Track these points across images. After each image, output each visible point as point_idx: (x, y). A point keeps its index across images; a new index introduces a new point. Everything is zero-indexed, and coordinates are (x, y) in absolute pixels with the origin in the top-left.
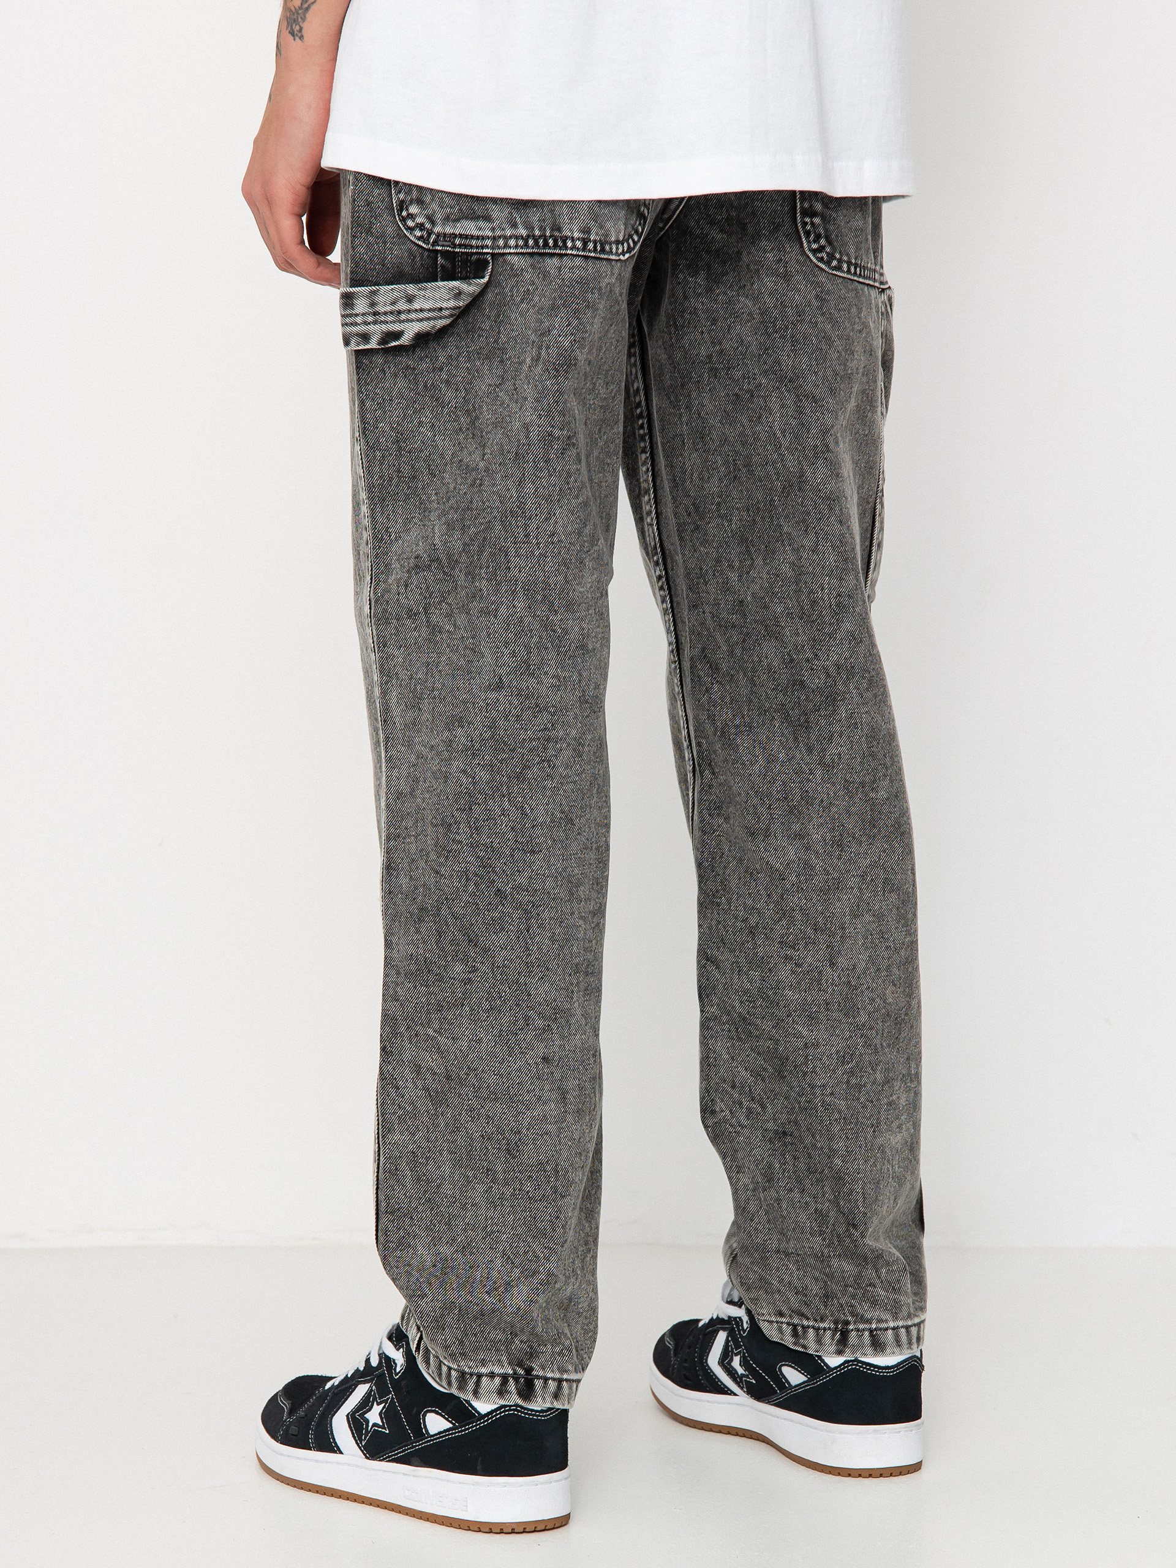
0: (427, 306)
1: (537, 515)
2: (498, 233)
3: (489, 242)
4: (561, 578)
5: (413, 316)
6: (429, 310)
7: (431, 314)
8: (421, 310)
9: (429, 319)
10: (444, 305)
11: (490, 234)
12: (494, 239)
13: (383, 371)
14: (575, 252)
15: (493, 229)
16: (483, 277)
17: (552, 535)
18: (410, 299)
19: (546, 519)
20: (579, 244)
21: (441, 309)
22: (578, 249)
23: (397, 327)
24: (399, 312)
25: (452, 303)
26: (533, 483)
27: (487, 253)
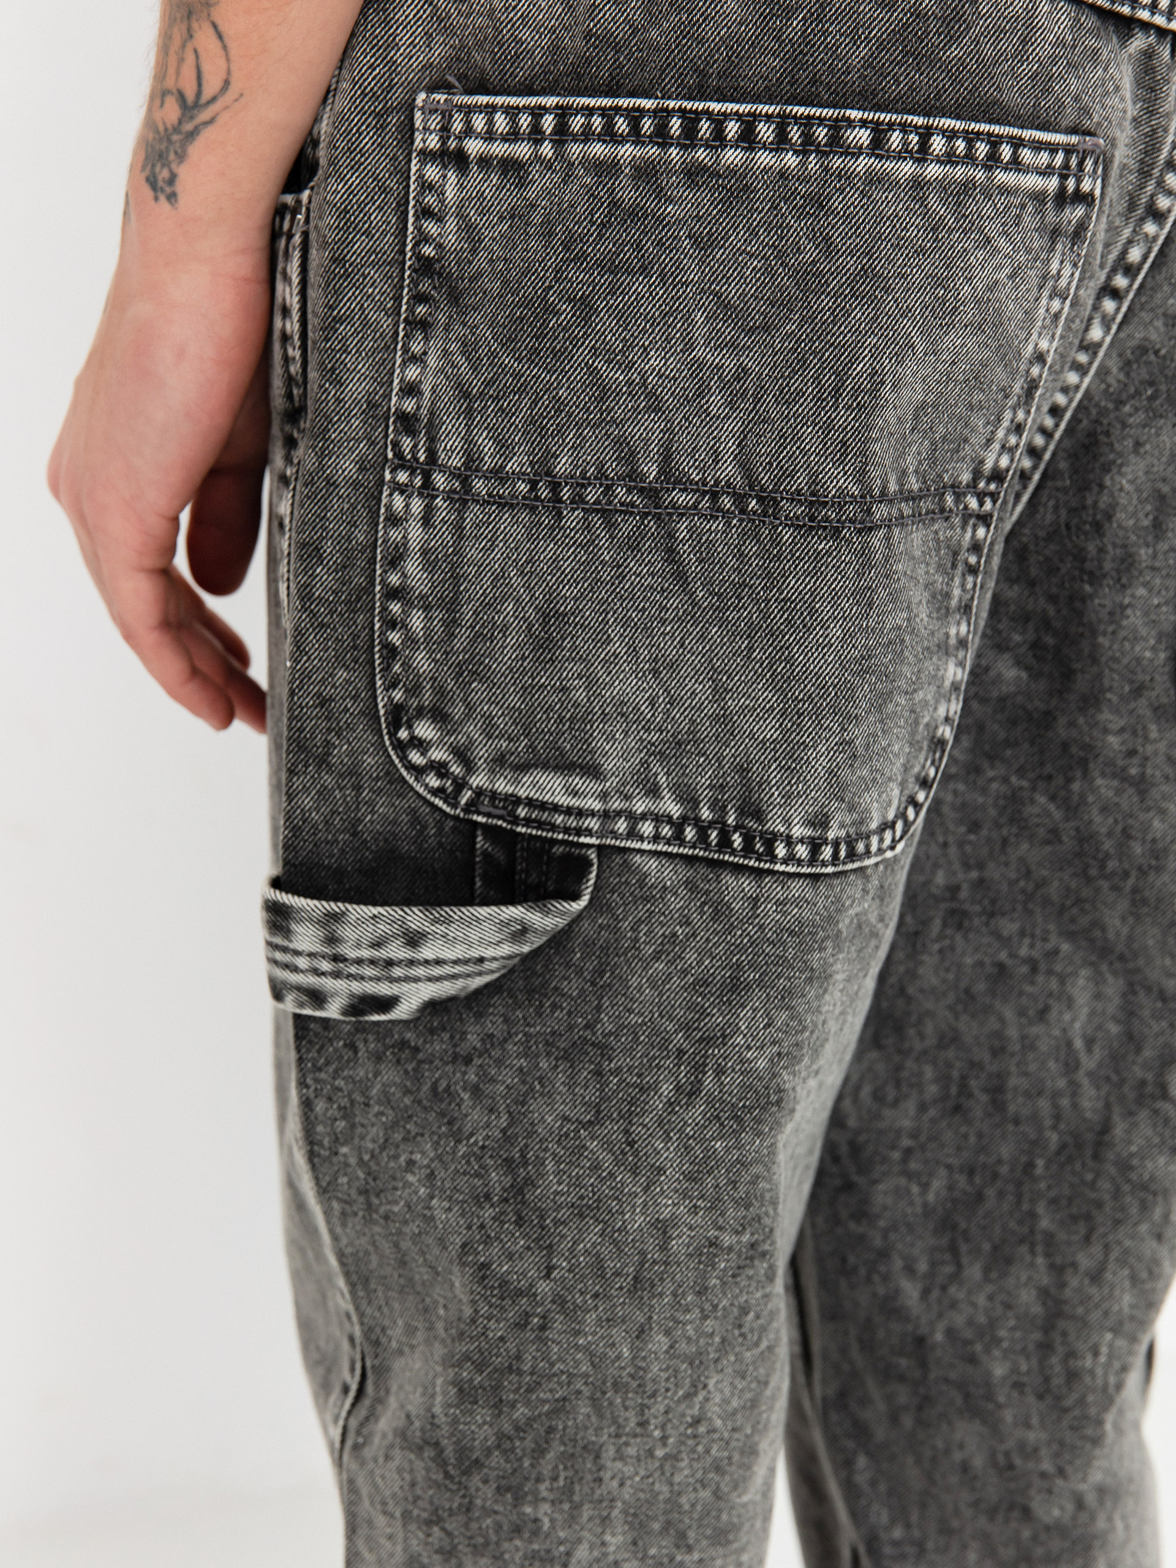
0: (449, 954)
1: (667, 1390)
2: (616, 804)
3: (593, 824)
4: (705, 1494)
5: (420, 971)
6: (457, 962)
7: (458, 969)
8: (438, 962)
9: (454, 977)
10: (489, 953)
11: (597, 806)
12: (606, 816)
13: (352, 1047)
14: (791, 869)
15: (604, 796)
16: (576, 897)
17: (697, 1421)
18: (413, 940)
19: (688, 1396)
20: (802, 851)
21: (481, 960)
22: (799, 862)
23: (384, 989)
24: (390, 963)
25: (506, 949)
26: (668, 1333)
27: (589, 846)
